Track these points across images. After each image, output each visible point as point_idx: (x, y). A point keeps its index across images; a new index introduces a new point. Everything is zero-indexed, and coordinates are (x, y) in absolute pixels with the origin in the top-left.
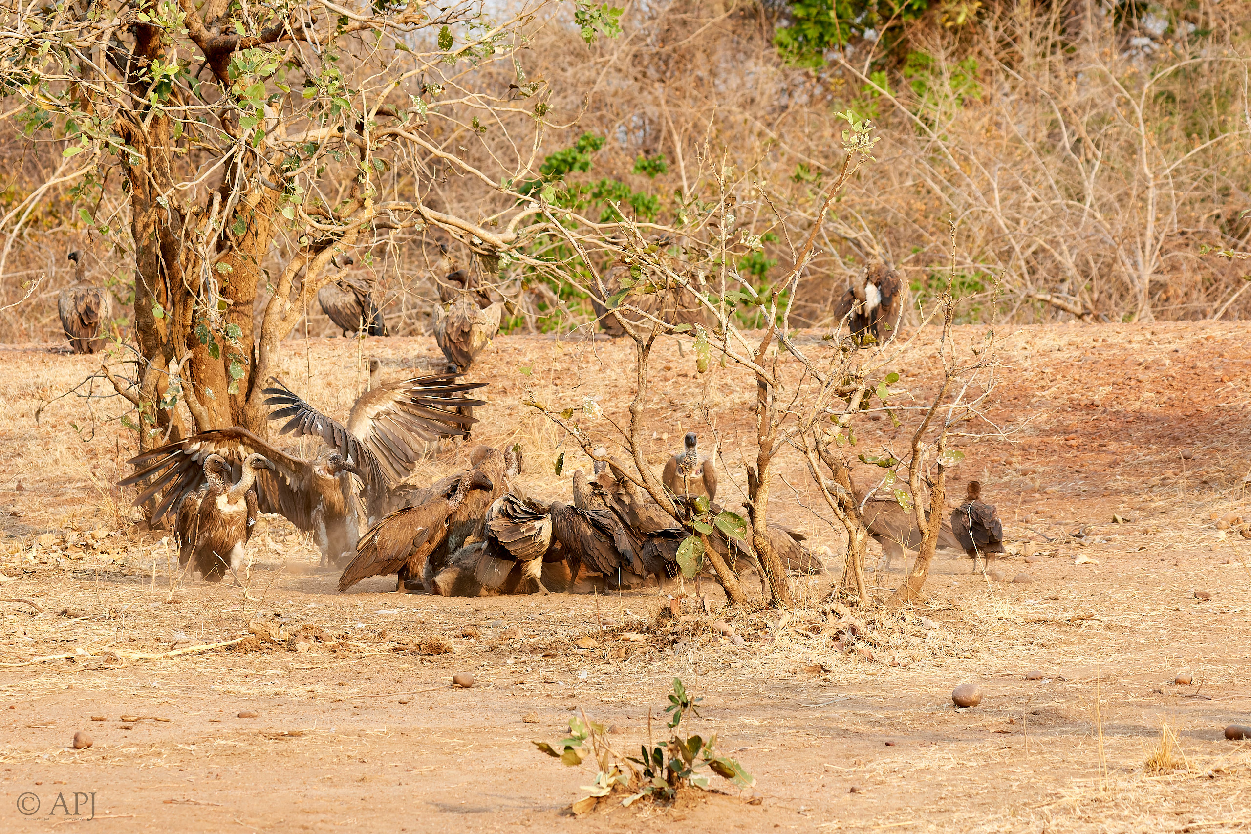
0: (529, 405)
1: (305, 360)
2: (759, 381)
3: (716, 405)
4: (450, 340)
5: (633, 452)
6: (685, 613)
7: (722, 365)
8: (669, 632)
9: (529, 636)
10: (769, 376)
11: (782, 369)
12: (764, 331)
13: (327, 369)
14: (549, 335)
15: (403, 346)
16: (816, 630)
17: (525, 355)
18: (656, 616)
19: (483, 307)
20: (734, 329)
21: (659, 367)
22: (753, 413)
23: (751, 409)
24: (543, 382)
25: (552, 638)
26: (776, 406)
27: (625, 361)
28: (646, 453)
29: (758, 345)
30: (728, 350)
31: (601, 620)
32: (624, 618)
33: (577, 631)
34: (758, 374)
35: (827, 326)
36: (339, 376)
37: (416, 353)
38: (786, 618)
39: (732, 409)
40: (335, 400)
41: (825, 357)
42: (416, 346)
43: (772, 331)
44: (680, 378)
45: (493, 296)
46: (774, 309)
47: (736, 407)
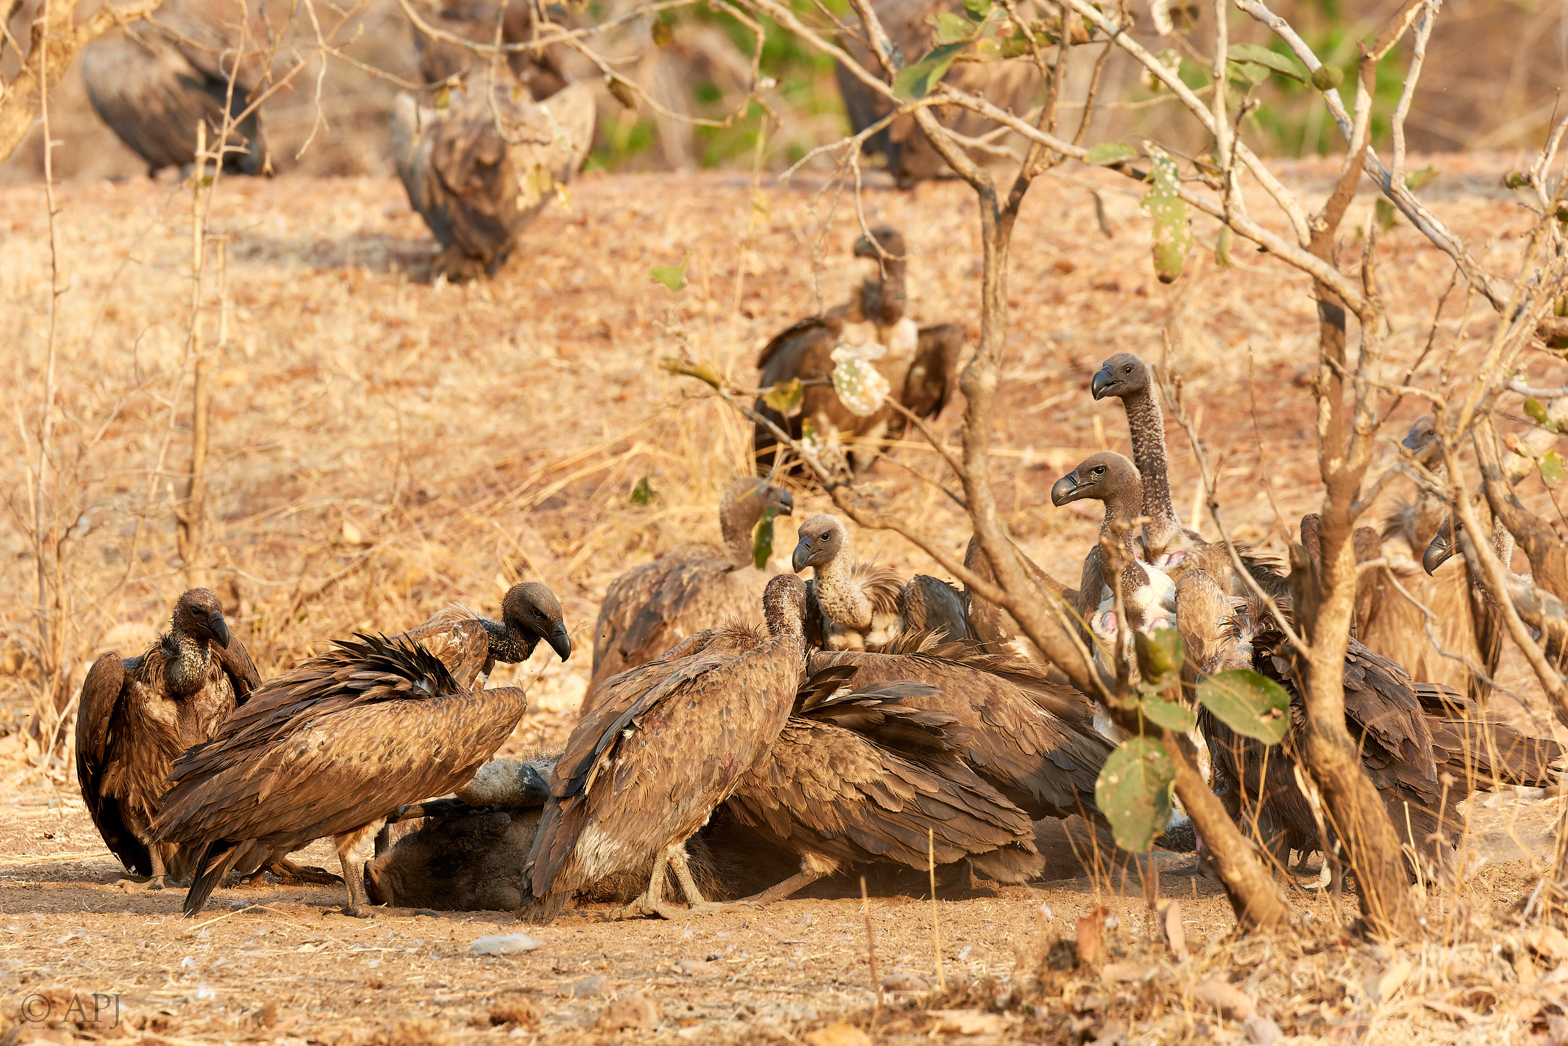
0: (676, 371)
1: (43, 246)
2: (1323, 304)
3: (1201, 371)
4: (445, 188)
5: (968, 505)
6: (1116, 955)
7: (1221, 260)
8: (1071, 1009)
9: (679, 1021)
10: (1352, 291)
11: (1384, 272)
12: (1338, 163)
13: (103, 270)
14: (730, 174)
15: (320, 205)
16: (1484, 1002)
17: (662, 229)
18: (1032, 963)
19: (540, 95)
20: (1252, 159)
21: (1040, 263)
22: (1306, 394)
23: (1299, 382)
24: (712, 307)
25: (741, 1028)
26: (1372, 373)
27: (946, 247)
28: (1004, 508)
29: (1319, 203)
30: (1237, 218)
31: (881, 975)
32: (944, 971)
33: (814, 1007)
34: (1321, 285)
35: (1510, 147)
36: (139, 290)
37: (353, 226)
38: (1399, 971)
39: (1245, 384)
40: (128, 359)
41: (1506, 236)
42: (355, 206)
43: (1360, 162)
44: (1100, 296)
45: (570, 65)
46: (1364, 101)
47: (1257, 376)
